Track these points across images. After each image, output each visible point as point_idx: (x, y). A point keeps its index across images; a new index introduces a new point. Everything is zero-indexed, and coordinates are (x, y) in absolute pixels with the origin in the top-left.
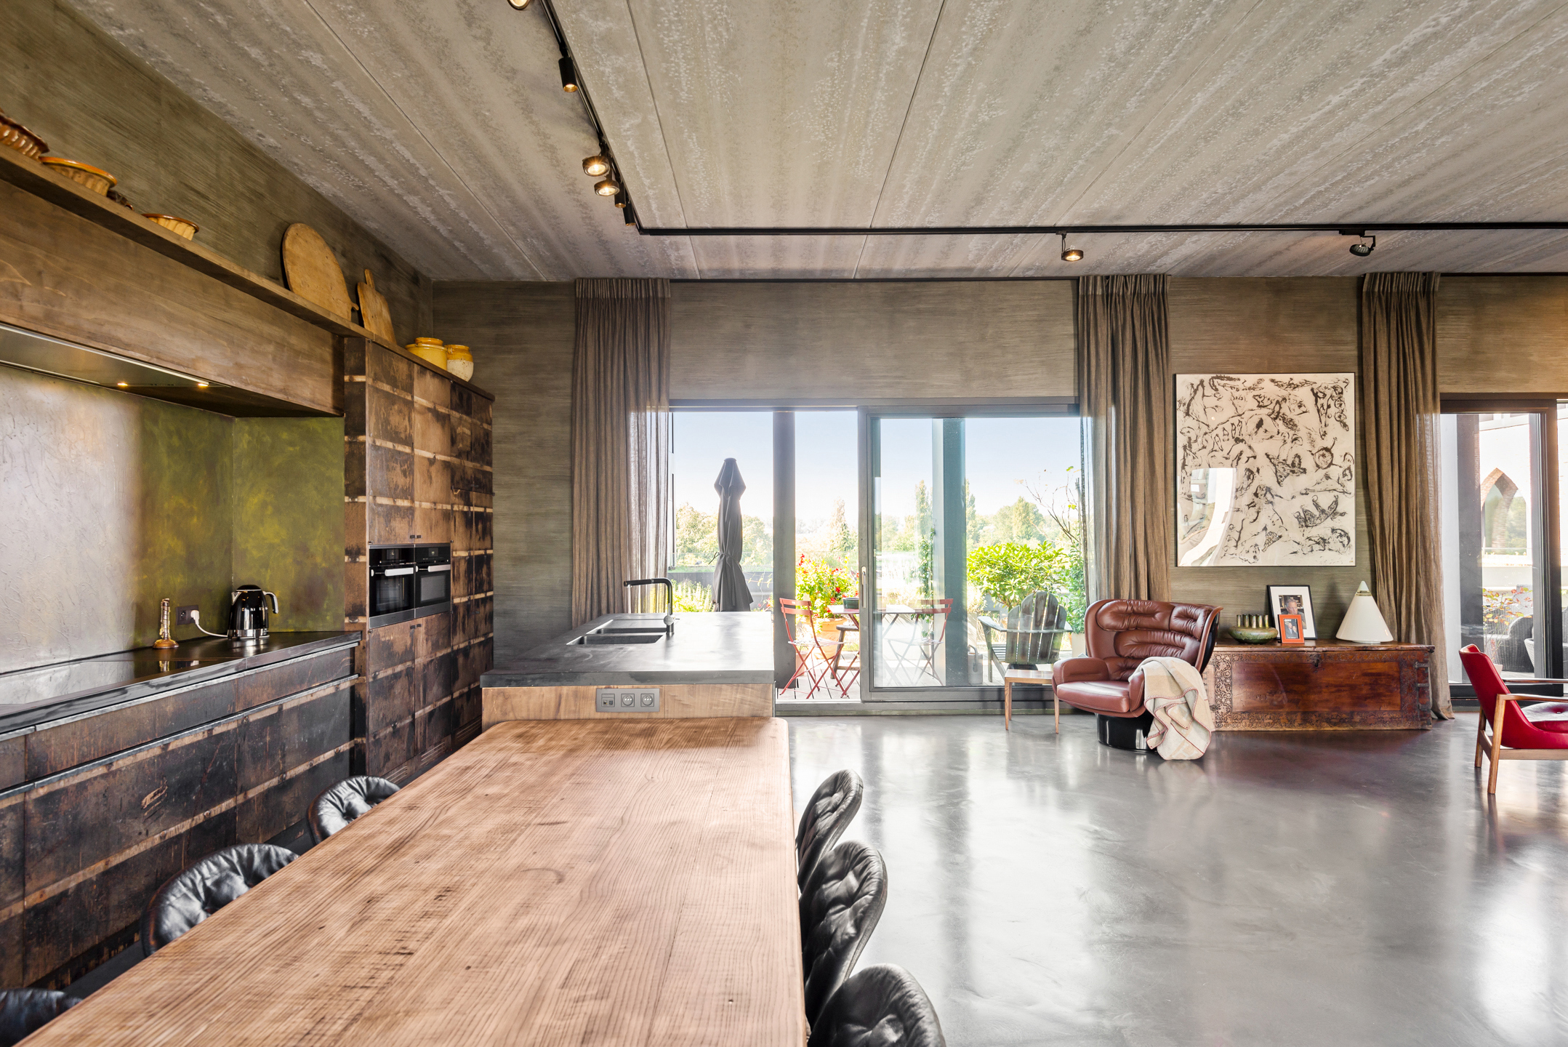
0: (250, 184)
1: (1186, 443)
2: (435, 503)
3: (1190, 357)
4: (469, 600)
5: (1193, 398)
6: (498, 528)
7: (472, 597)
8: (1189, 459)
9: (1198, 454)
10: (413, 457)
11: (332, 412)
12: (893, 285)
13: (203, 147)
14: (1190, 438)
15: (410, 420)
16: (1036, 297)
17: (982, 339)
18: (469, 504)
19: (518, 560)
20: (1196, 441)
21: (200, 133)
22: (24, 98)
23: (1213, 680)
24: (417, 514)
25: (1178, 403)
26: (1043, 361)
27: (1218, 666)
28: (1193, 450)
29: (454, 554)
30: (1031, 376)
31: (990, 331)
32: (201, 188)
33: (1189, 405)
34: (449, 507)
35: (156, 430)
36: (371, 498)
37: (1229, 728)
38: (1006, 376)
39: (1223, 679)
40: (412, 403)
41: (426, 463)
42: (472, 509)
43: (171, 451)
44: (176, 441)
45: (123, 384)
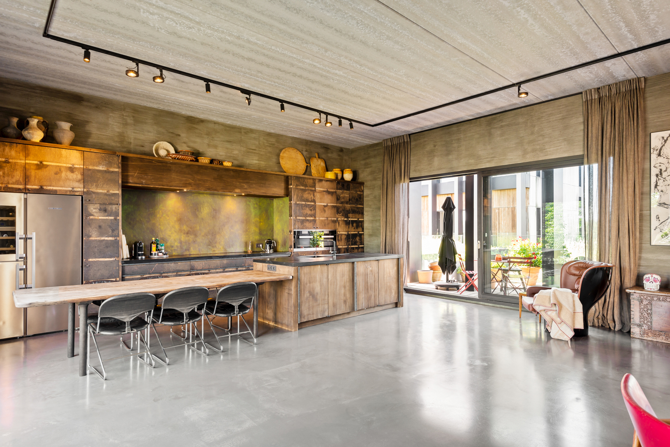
0: (270, 143)
1: (658, 172)
2: (327, 218)
3: (663, 121)
4: (348, 247)
5: (664, 145)
6: (366, 225)
7: (349, 246)
8: (660, 183)
9: (667, 178)
10: (315, 206)
11: (283, 196)
12: (490, 117)
13: (255, 139)
14: (661, 170)
15: (314, 195)
16: (561, 107)
17: (532, 133)
18: (348, 217)
19: (370, 235)
20: (666, 171)
21: (253, 135)
22: (208, 144)
23: (638, 309)
24: (317, 221)
25: (652, 150)
26: (565, 139)
27: (642, 302)
28: (663, 176)
29: (338, 233)
30: (558, 147)
31: (536, 129)
32: (254, 148)
33: (661, 149)
34: (336, 219)
35: (250, 204)
36: (294, 217)
37: (649, 339)
38: (545, 149)
39: (646, 310)
40: (315, 190)
41: (323, 207)
42: (349, 219)
43: (255, 208)
44: (256, 206)
45: (243, 194)
